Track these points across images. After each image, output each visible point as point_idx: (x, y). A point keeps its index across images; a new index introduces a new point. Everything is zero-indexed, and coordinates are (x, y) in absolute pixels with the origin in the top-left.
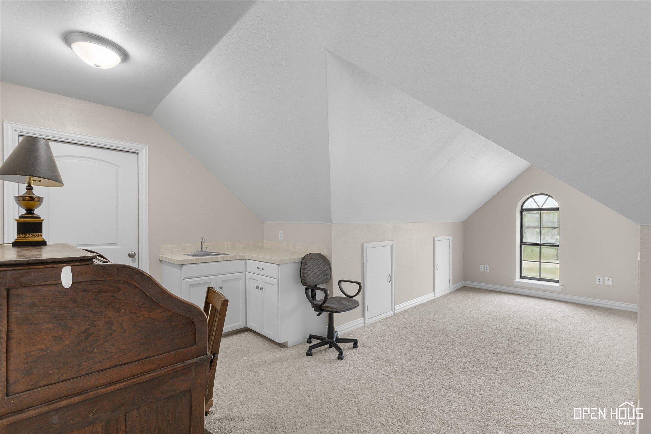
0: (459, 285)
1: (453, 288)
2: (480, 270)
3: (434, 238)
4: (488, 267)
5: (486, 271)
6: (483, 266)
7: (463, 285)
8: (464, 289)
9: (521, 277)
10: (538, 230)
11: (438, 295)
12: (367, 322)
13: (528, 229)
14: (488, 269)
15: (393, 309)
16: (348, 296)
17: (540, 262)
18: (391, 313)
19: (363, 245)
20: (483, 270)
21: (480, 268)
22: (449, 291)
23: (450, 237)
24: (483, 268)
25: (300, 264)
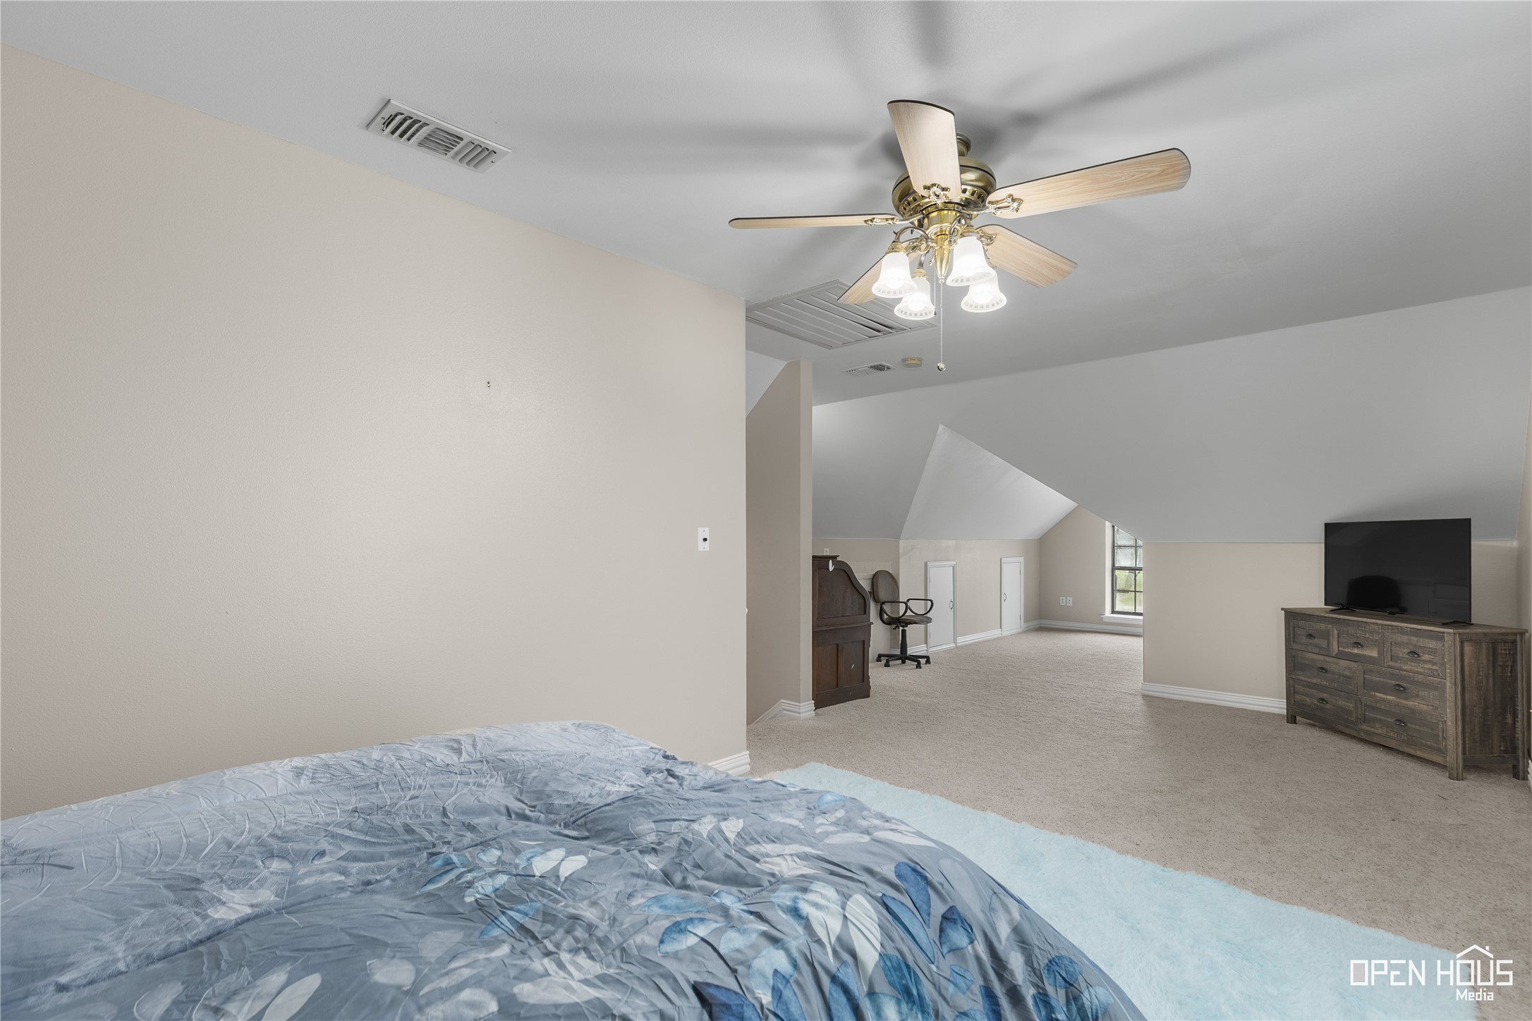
0: (1035, 623)
1: (1024, 625)
2: (1061, 604)
3: (1001, 559)
4: (1071, 599)
5: (1068, 604)
6: (1064, 598)
7: (1039, 626)
8: (1042, 629)
9: (1113, 612)
10: (1133, 550)
11: (1005, 633)
12: (930, 650)
13: (1123, 550)
14: (1071, 602)
15: (955, 641)
16: (916, 614)
17: (1135, 591)
18: (953, 645)
19: (926, 564)
20: (1064, 604)
21: (1061, 601)
22: (1020, 630)
23: (1022, 559)
24: (1064, 601)
25: (870, 581)
